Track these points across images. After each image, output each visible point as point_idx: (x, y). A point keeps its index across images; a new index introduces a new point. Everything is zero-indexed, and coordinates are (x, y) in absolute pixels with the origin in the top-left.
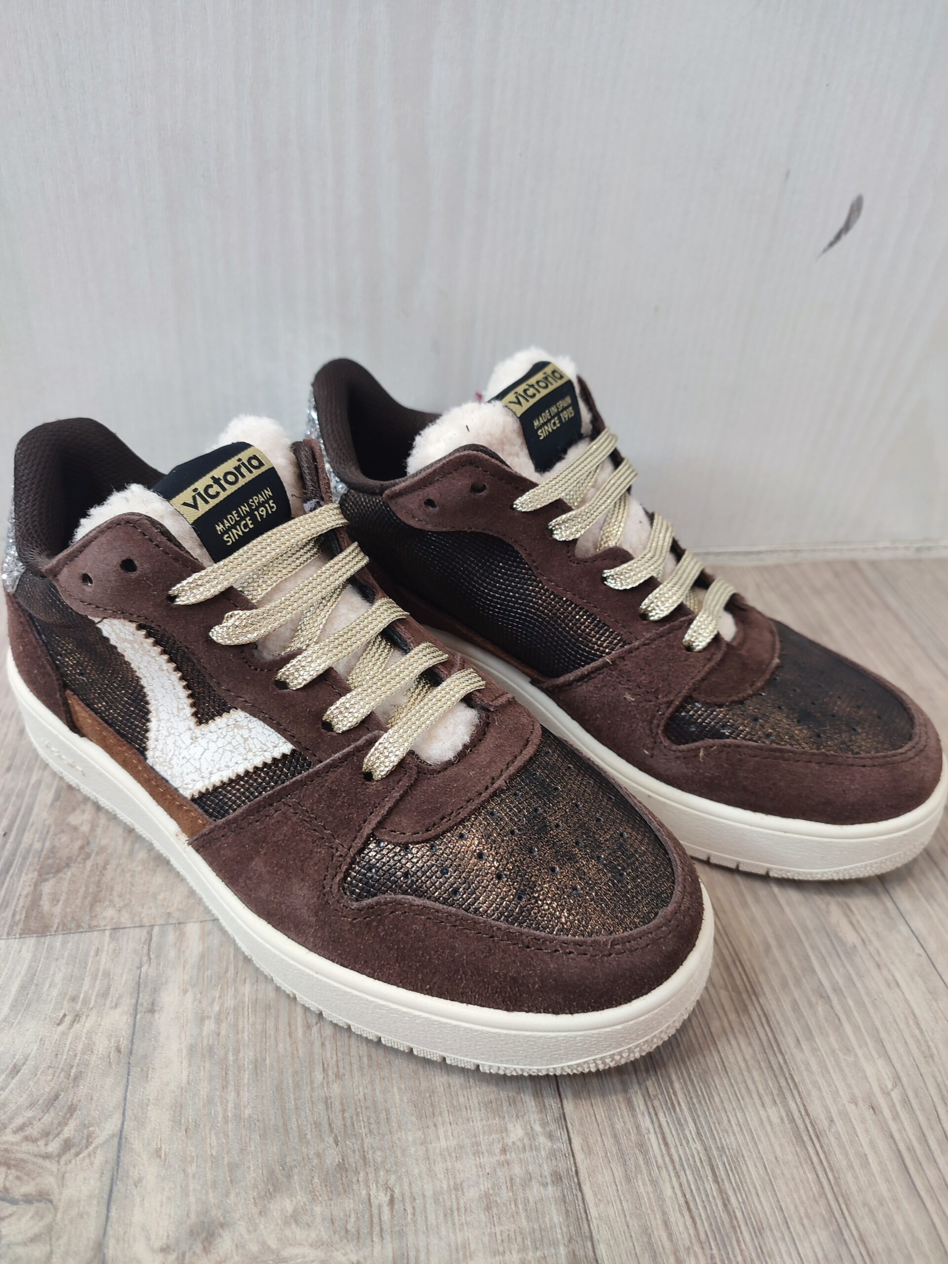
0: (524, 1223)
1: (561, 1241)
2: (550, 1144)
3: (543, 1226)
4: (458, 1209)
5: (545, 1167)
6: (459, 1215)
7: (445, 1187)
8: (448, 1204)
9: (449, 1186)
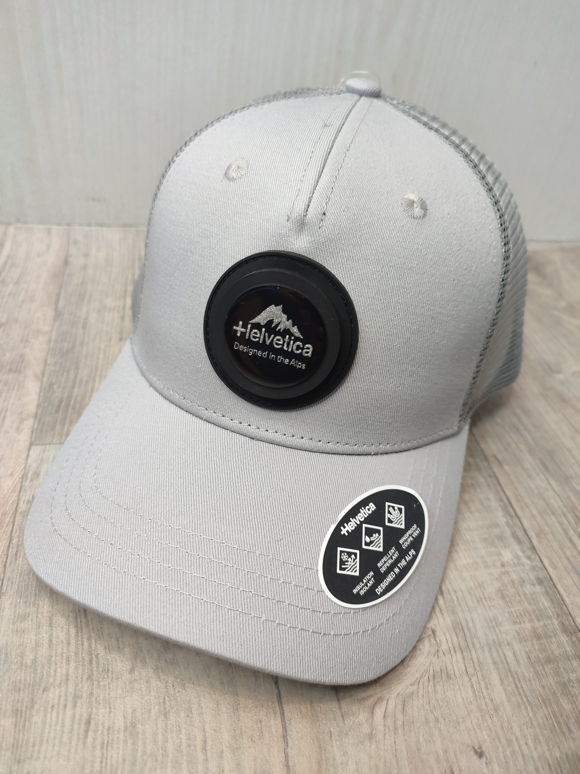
0: (528, 606)
1: (553, 616)
2: (529, 562)
3: (539, 608)
4: (485, 598)
5: (531, 575)
6: (486, 601)
7: (473, 585)
8: (478, 595)
9: (475, 585)
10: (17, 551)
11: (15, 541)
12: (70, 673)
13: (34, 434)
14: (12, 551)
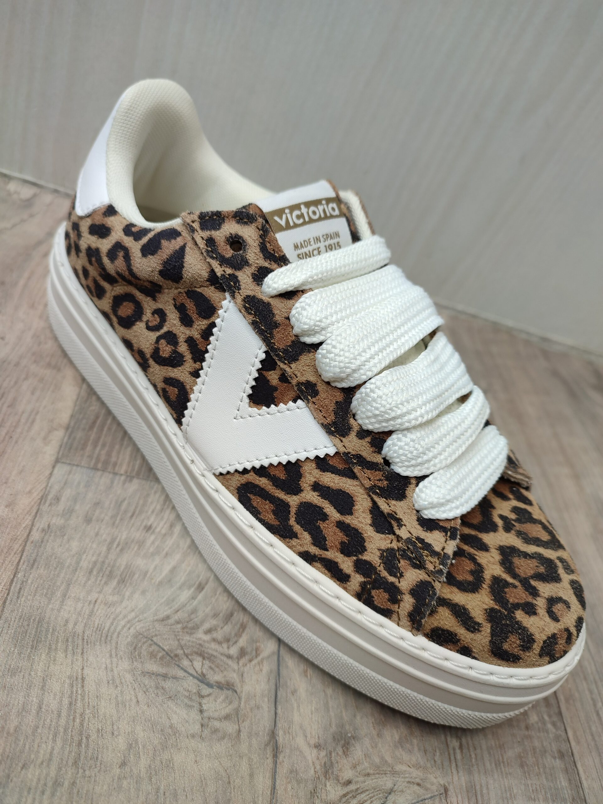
10: (20, 589)
11: (20, 575)
12: (55, 752)
13: (62, 449)
14: (16, 586)
